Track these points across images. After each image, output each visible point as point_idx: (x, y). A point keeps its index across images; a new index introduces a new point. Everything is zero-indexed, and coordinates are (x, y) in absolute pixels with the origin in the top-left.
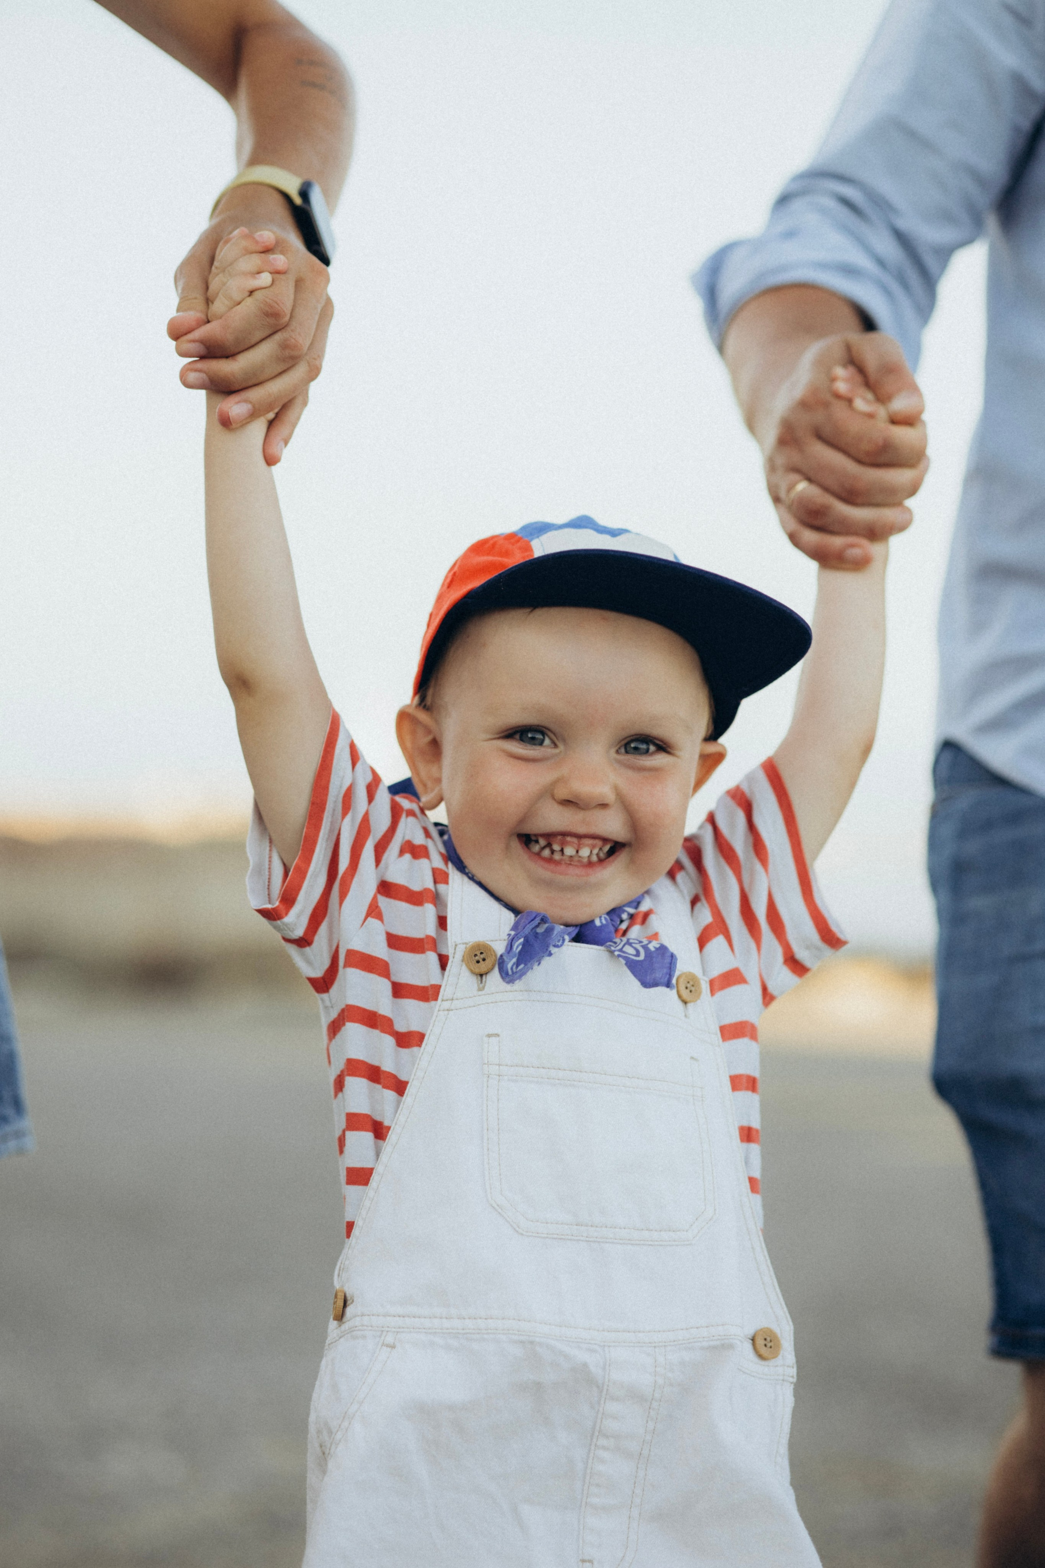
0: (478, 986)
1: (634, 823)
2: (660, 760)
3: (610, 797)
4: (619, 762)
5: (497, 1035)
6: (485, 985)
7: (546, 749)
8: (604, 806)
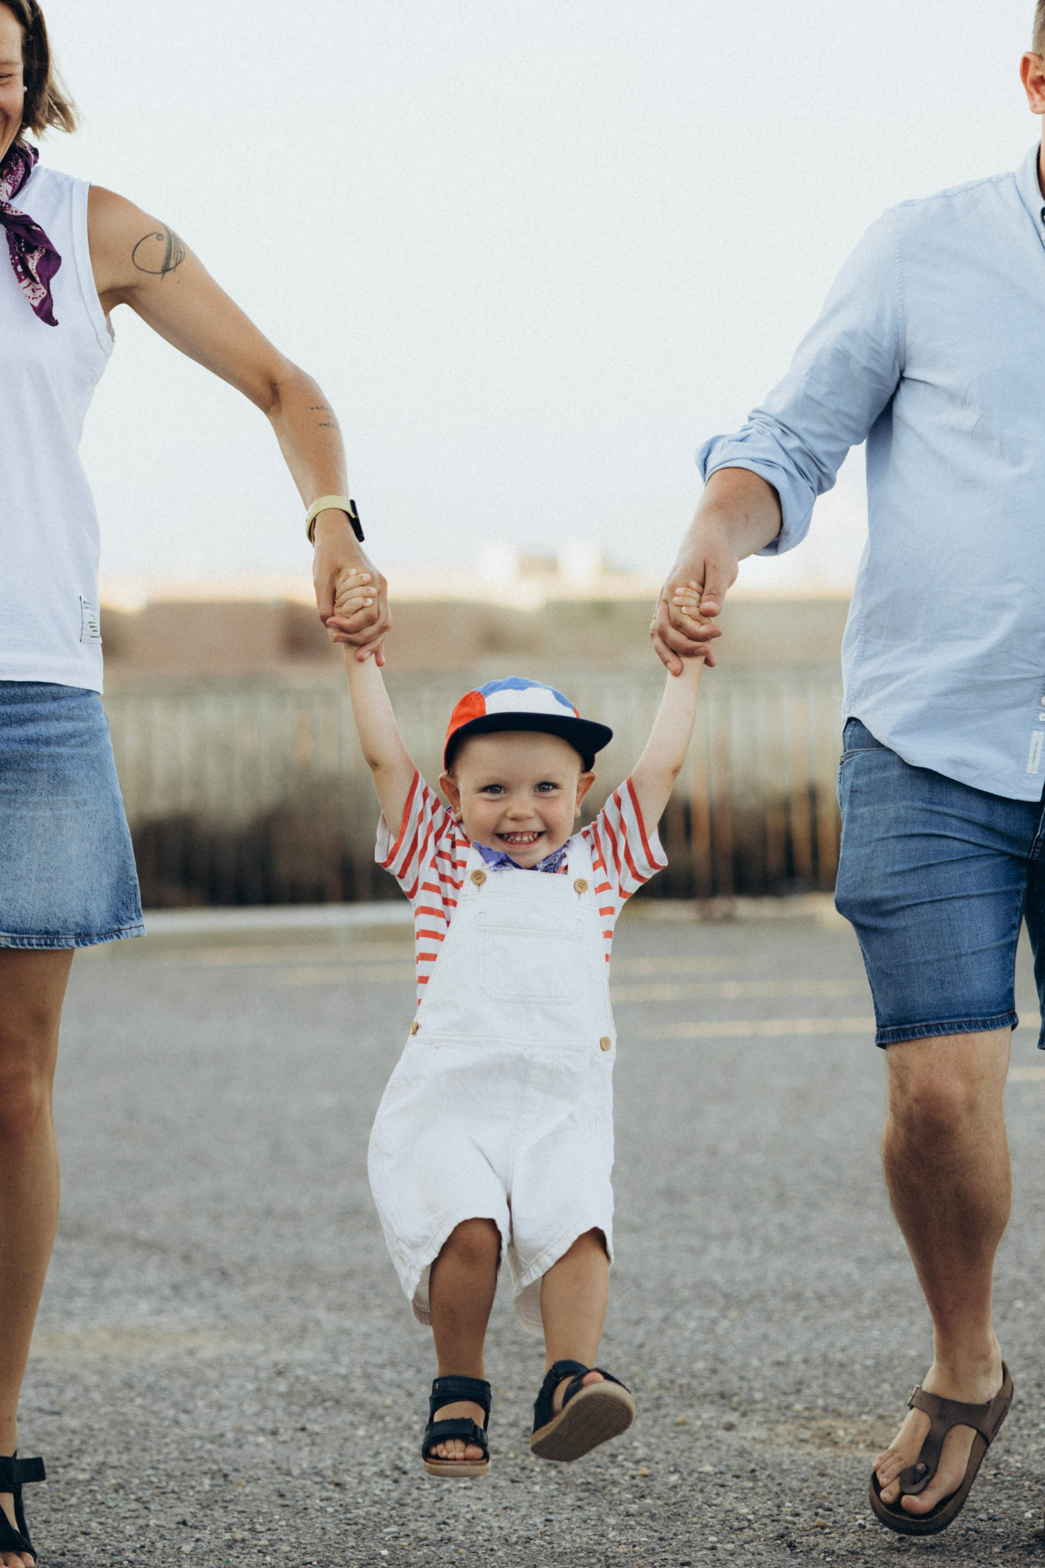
0: (477, 889)
1: (546, 823)
2: (554, 792)
3: (532, 814)
4: (536, 796)
5: (484, 912)
6: (480, 889)
7: (502, 795)
8: (530, 818)
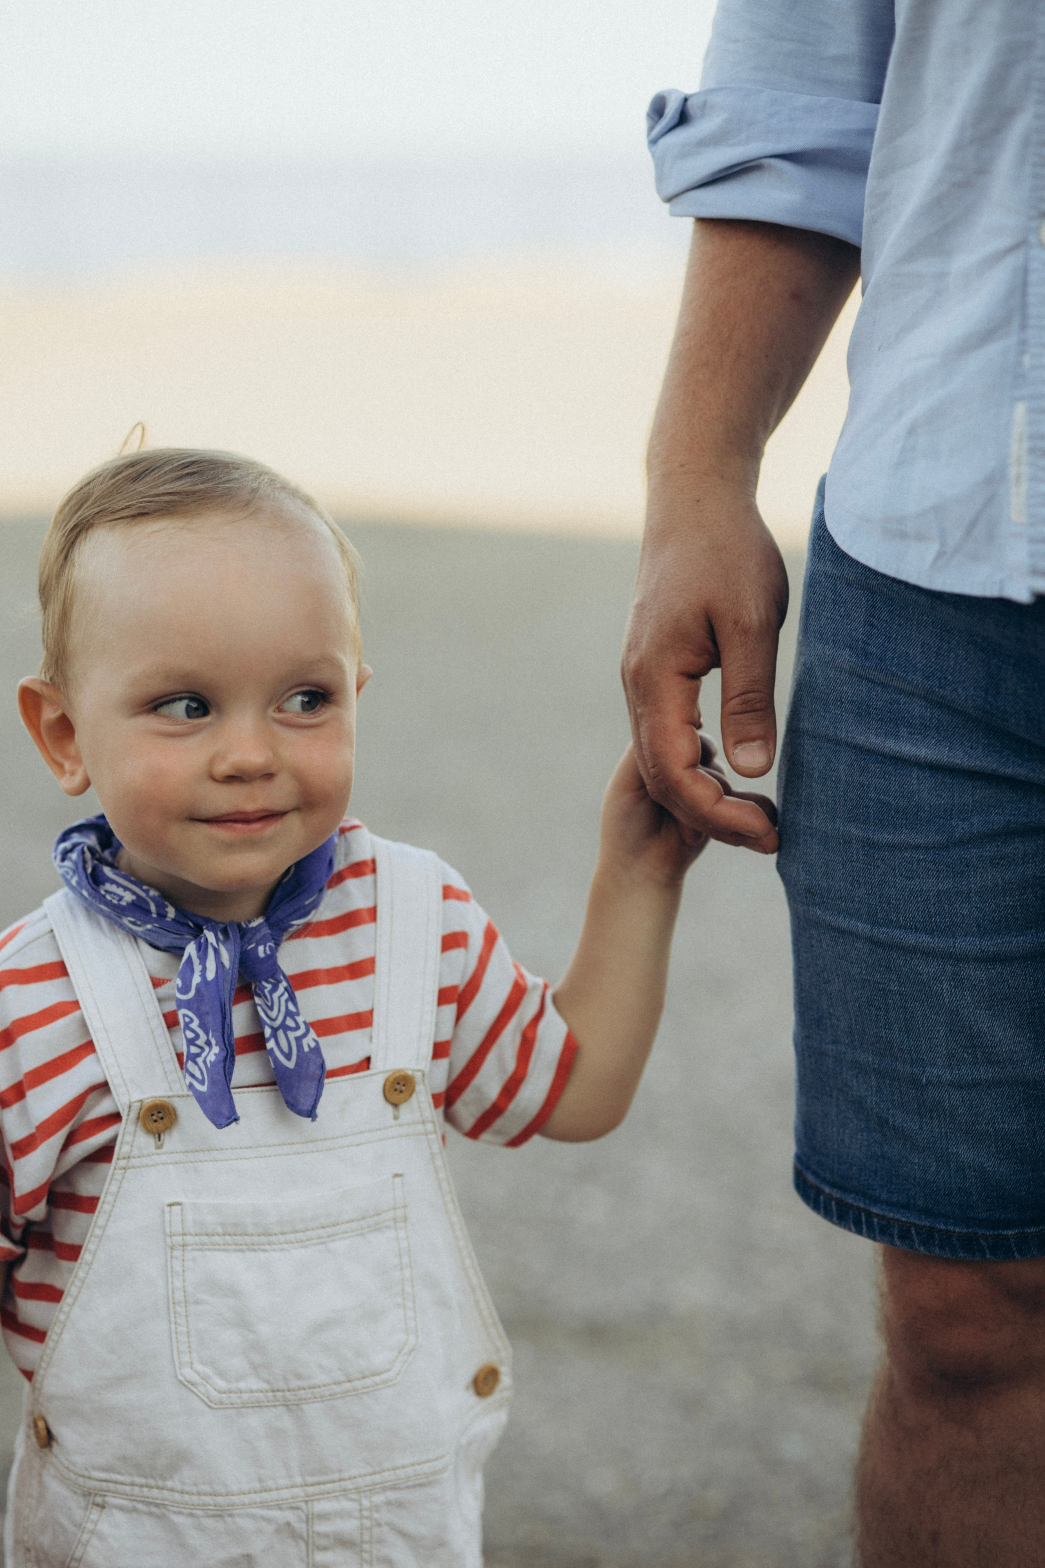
0: (156, 1143)
5: (179, 1204)
6: (163, 1142)
